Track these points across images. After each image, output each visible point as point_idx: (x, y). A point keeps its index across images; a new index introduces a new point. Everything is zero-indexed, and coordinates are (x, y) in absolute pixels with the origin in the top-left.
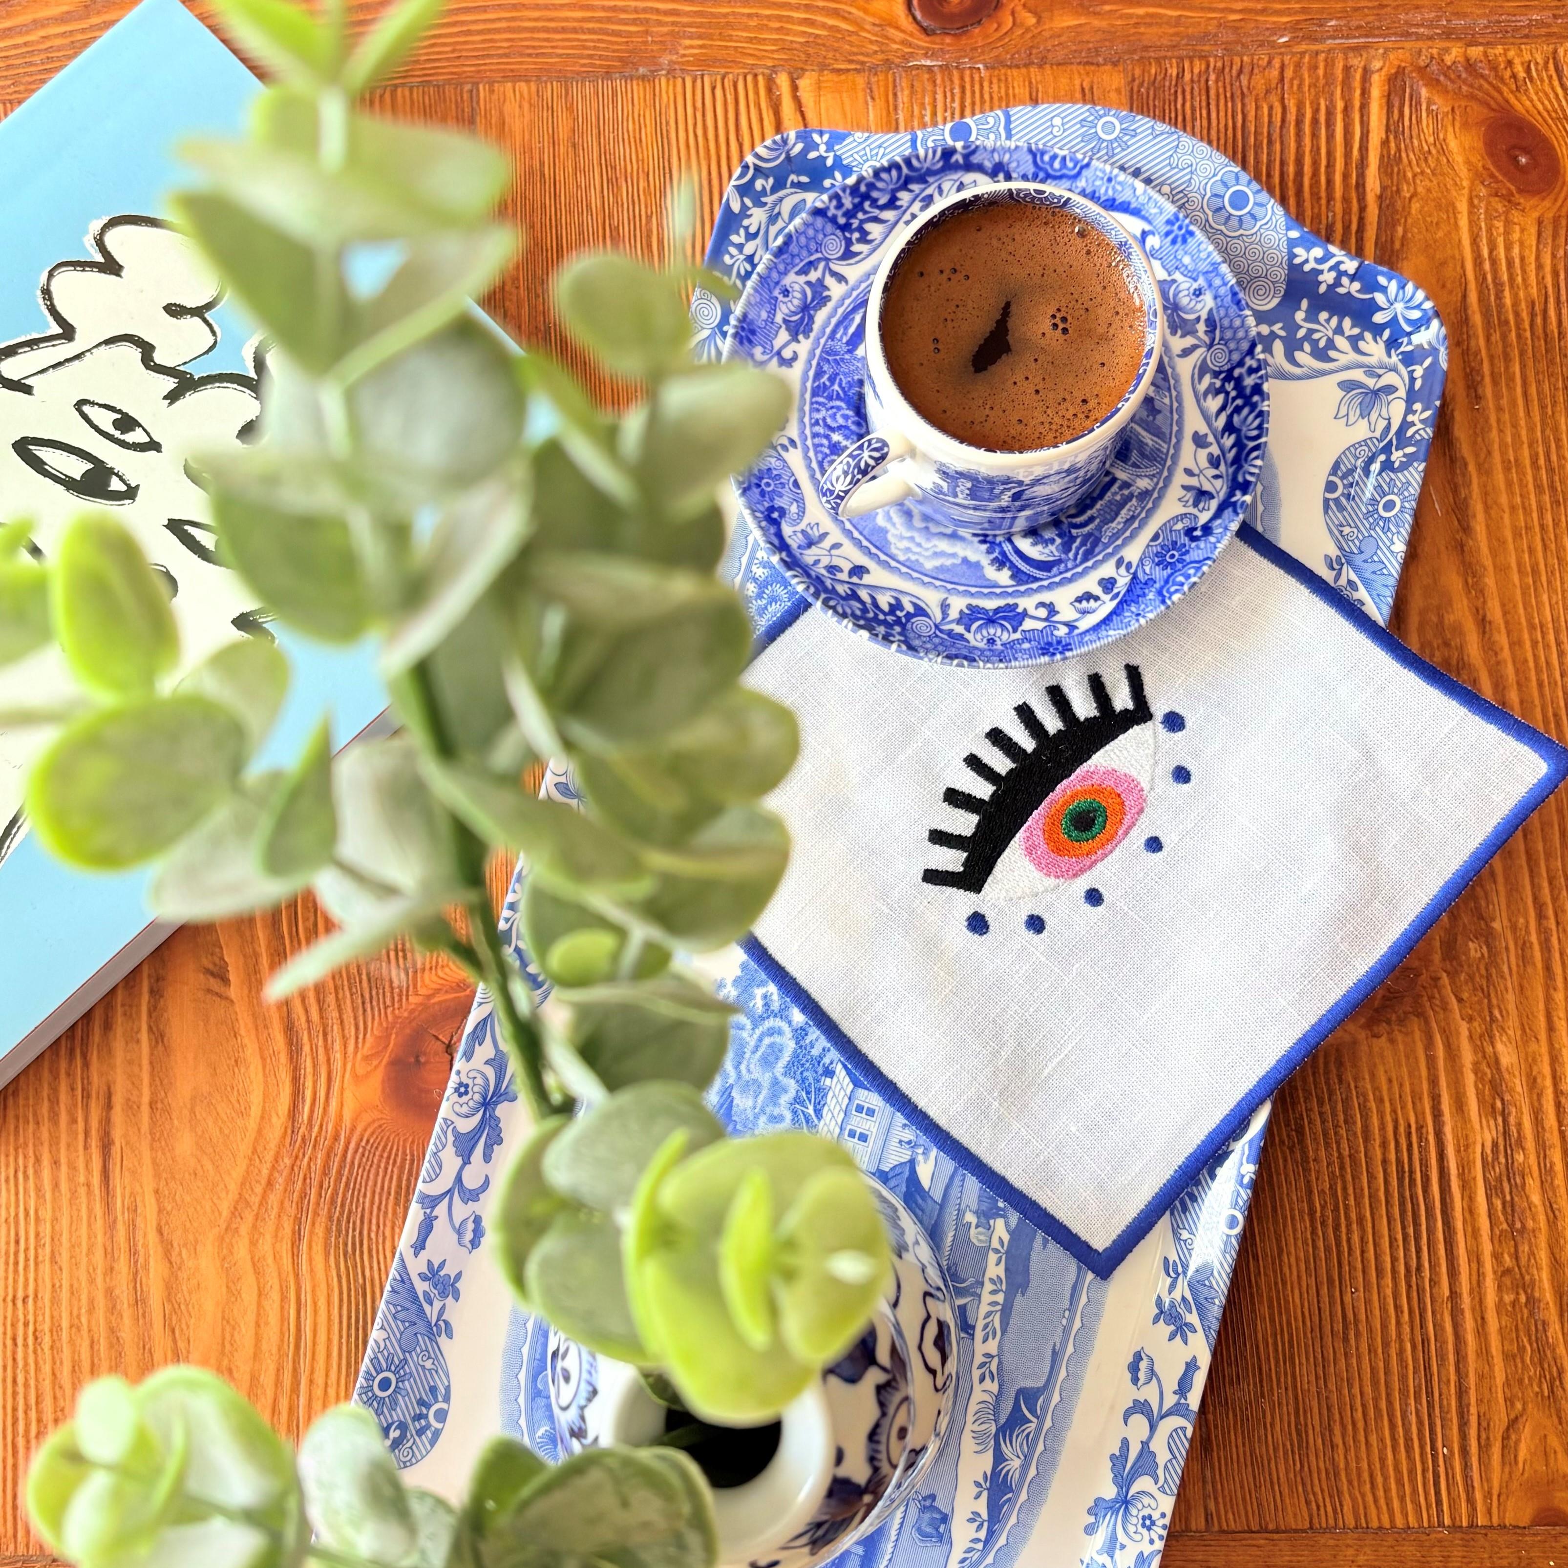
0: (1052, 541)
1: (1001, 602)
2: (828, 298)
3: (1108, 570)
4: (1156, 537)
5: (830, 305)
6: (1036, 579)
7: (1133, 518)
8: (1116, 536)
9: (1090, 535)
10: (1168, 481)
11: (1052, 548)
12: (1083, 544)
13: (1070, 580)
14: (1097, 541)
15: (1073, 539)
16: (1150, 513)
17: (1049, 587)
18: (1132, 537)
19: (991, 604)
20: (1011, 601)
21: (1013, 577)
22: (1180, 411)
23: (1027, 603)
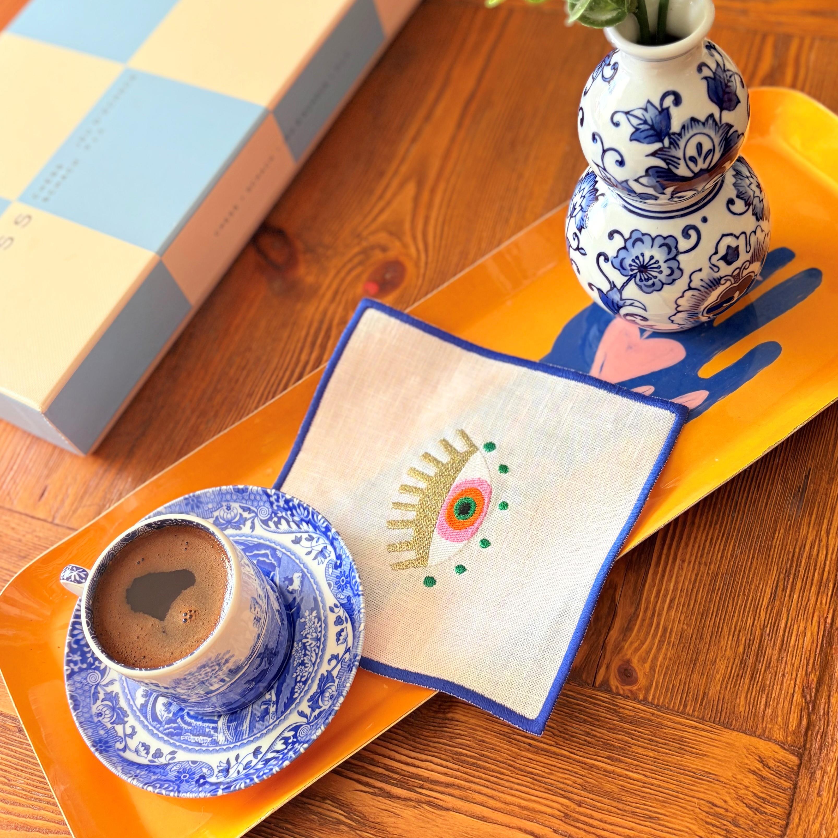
0: (169, 712)
1: (126, 707)
2: (240, 529)
3: (166, 749)
4: (194, 762)
5: (238, 532)
6: (146, 717)
7: (200, 744)
8: (186, 742)
9: (181, 728)
10: (229, 749)
11: (166, 714)
12: (175, 728)
13: (153, 734)
14: (179, 734)
15: (175, 722)
16: (207, 751)
17: (145, 727)
18: (190, 750)
19: (123, 703)
20: (129, 712)
21: (142, 705)
22: (269, 731)
23: (131, 720)
